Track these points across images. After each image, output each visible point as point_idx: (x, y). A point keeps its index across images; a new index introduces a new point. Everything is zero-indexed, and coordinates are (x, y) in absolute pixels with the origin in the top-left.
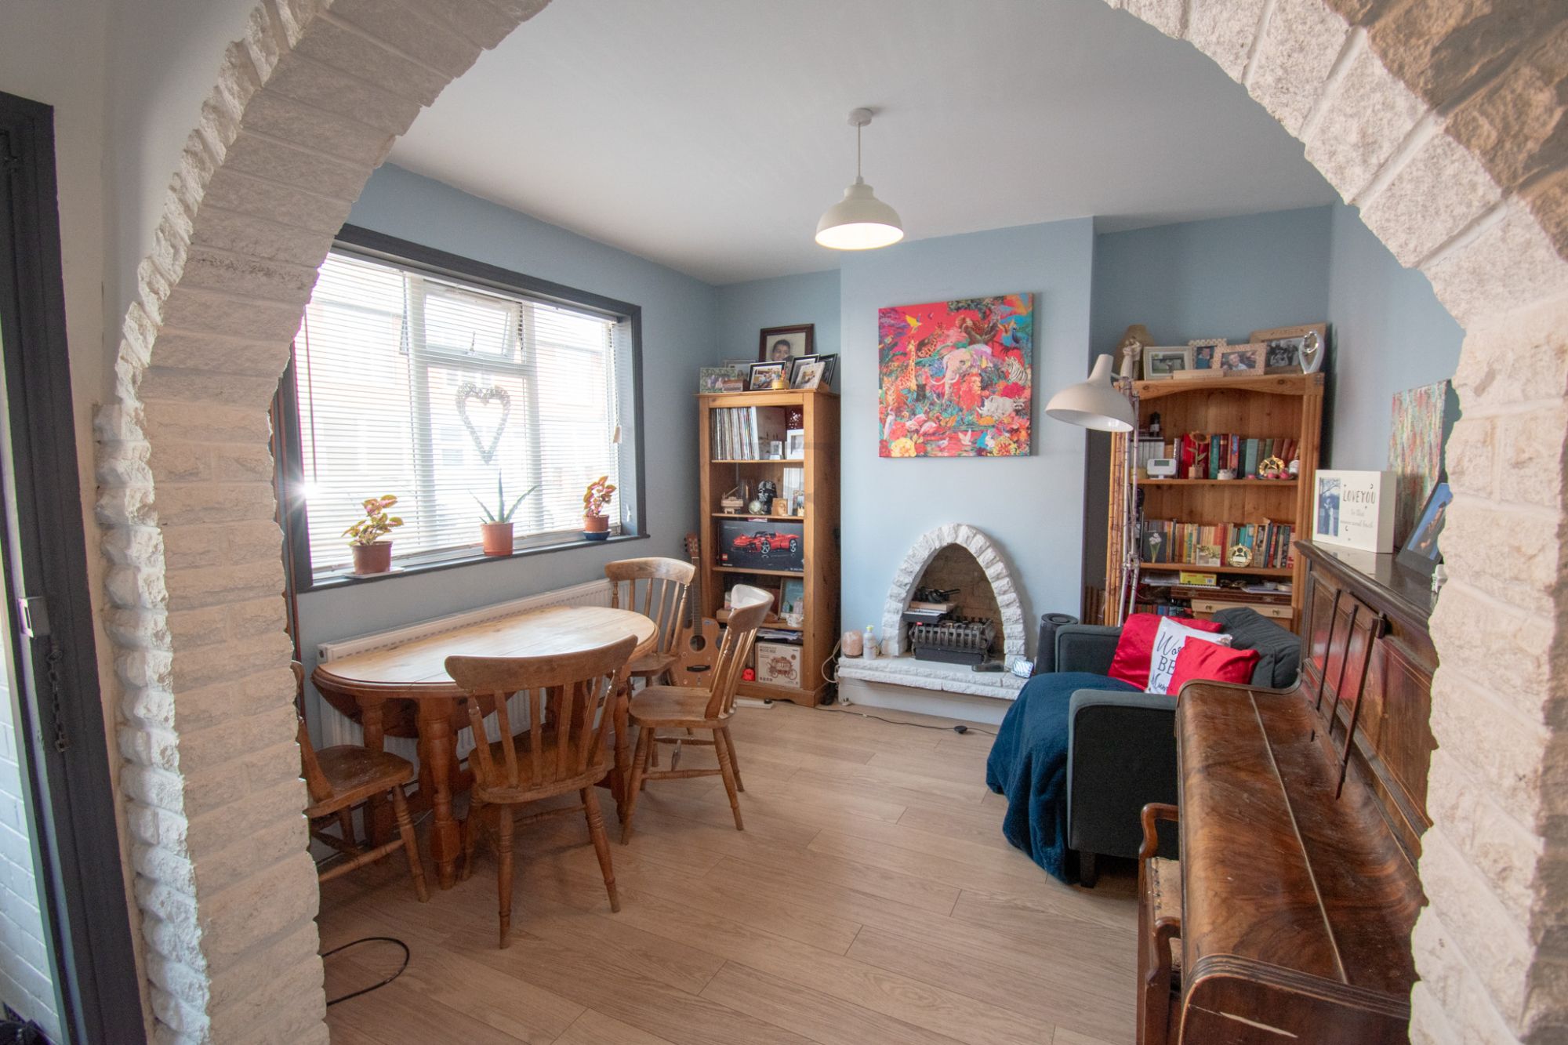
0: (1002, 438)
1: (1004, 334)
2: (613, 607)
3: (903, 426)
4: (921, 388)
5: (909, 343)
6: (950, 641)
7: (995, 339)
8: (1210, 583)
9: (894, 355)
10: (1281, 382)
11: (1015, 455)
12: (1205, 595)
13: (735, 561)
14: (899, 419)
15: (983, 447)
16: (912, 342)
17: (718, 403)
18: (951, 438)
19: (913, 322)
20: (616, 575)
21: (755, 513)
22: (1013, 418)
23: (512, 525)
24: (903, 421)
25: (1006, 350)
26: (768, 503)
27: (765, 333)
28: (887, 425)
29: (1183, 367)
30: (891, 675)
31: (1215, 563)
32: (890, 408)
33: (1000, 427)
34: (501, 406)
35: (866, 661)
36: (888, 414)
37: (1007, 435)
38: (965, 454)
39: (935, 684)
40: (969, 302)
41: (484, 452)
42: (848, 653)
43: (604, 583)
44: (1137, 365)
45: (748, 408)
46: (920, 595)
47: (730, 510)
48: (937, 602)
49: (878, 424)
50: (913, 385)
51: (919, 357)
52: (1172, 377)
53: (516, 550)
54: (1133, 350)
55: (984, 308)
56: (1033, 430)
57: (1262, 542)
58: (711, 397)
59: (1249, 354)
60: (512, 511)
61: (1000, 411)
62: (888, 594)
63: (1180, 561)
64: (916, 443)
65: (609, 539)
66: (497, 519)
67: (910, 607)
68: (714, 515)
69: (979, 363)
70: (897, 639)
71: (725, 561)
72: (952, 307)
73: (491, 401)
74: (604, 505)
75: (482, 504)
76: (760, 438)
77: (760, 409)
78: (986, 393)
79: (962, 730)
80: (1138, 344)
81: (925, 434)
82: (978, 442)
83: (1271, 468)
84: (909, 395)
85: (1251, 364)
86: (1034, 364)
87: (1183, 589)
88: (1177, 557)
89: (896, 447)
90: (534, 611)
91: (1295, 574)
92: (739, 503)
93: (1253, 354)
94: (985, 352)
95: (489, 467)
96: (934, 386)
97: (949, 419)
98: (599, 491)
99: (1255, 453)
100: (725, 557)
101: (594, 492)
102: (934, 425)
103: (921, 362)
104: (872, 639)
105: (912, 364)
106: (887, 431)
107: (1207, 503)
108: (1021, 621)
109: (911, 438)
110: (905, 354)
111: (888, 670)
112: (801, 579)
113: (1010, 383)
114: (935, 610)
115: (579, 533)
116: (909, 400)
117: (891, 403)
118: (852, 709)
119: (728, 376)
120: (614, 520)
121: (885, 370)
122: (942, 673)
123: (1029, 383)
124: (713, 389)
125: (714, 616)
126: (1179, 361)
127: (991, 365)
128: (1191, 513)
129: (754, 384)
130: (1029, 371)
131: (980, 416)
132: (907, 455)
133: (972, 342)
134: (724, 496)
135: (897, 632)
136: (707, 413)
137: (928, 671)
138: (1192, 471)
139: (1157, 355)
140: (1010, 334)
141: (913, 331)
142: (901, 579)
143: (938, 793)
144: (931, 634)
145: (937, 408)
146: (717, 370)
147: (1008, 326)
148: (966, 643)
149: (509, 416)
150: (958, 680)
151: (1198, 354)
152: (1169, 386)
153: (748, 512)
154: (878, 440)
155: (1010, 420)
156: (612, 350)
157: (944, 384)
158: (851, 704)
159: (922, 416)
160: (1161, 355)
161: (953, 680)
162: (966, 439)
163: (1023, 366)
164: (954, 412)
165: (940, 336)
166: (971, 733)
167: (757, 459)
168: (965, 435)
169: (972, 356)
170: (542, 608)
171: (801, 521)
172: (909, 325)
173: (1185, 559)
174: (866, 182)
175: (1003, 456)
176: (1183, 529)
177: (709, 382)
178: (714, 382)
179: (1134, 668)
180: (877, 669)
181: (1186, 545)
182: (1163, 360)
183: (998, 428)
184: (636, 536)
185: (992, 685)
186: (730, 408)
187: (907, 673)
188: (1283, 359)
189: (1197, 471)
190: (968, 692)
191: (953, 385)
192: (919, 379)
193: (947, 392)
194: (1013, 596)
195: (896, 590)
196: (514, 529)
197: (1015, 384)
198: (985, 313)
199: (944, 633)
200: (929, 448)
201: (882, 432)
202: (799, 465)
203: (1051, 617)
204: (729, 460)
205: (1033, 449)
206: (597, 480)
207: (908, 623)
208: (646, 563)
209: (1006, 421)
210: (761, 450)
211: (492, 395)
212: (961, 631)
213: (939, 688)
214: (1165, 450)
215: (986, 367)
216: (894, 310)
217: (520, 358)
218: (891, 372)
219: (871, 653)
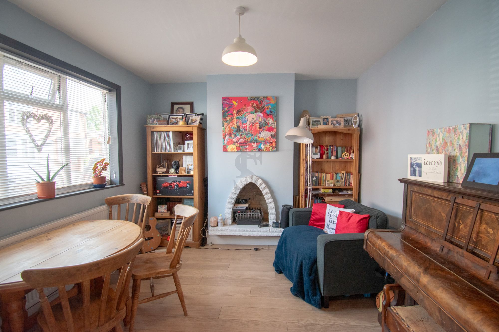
0: (267, 145)
1: (267, 110)
2: (109, 219)
3: (232, 140)
4: (238, 127)
5: (234, 110)
6: (250, 217)
7: (264, 111)
8: (330, 192)
9: (228, 115)
10: (349, 130)
11: (271, 151)
12: (329, 196)
13: (162, 192)
14: (230, 138)
15: (260, 148)
16: (235, 110)
17: (155, 129)
18: (249, 145)
19: (235, 103)
20: (110, 203)
21: (172, 173)
22: (270, 138)
23: (54, 183)
24: (232, 138)
25: (268, 115)
26: (177, 169)
27: (173, 104)
28: (226, 140)
29: (320, 124)
30: (230, 232)
31: (332, 185)
32: (227, 134)
33: (266, 141)
34: (48, 124)
35: (219, 228)
36: (226, 136)
37: (269, 144)
38: (254, 151)
39: (246, 234)
40: (255, 98)
41: (38, 146)
42: (212, 225)
43: (105, 207)
44: (308, 122)
45: (168, 132)
46: (238, 201)
47: (160, 172)
48: (244, 203)
49: (222, 140)
50: (235, 126)
51: (237, 116)
52: (318, 127)
53: (57, 195)
54: (307, 118)
55: (260, 100)
56: (277, 143)
57: (343, 178)
58: (152, 127)
59: (339, 121)
60: (54, 176)
61: (266, 136)
62: (227, 202)
63: (321, 185)
64: (236, 147)
65: (106, 187)
66: (46, 180)
67: (234, 206)
68: (153, 174)
69: (259, 119)
70: (230, 218)
71: (158, 193)
72: (249, 99)
73: (42, 121)
74: (103, 172)
75: (37, 173)
76: (174, 144)
77: (174, 132)
78: (261, 129)
79: (257, 249)
80: (308, 116)
81: (240, 143)
82: (259, 146)
83: (346, 156)
84: (234, 129)
85: (340, 124)
86: (277, 120)
87: (323, 194)
88: (320, 184)
89: (229, 148)
90: (68, 225)
91: (353, 188)
92: (165, 169)
93: (340, 121)
94: (261, 115)
95: (41, 154)
96: (243, 126)
97: (249, 138)
98: (100, 165)
99: (340, 151)
100: (158, 191)
101: (98, 165)
102: (243, 140)
103: (238, 117)
104: (221, 220)
105: (235, 118)
106: (226, 142)
107: (326, 167)
108: (275, 208)
109: (235, 145)
110: (232, 114)
111: (228, 230)
112: (193, 198)
113: (269, 126)
114: (244, 206)
115: (90, 185)
116: (234, 131)
117: (227, 132)
118: (213, 247)
119: (159, 119)
120: (108, 178)
121: (225, 120)
122: (249, 229)
123: (276, 127)
124: (153, 123)
125: (154, 215)
126: (319, 122)
127: (263, 120)
128: (322, 170)
129: (171, 123)
130: (275, 123)
131: (259, 137)
132: (233, 151)
133: (256, 112)
134: (158, 167)
135: (231, 216)
136: (150, 133)
137: (243, 229)
138: (324, 157)
139: (313, 120)
140: (269, 110)
141: (235, 106)
142: (232, 196)
143: (259, 278)
144: (243, 215)
145: (244, 134)
146: (154, 116)
147: (269, 107)
148: (256, 217)
149: (52, 129)
150: (255, 231)
151: (323, 120)
152: (318, 130)
153: (169, 173)
154: (223, 145)
155: (270, 139)
156: (106, 103)
157: (246, 126)
158: (213, 245)
159: (239, 137)
160: (314, 120)
161: (253, 231)
162: (255, 145)
163: (274, 121)
164: (250, 136)
165: (245, 109)
166: (260, 250)
167: (173, 152)
168: (254, 144)
169: (256, 116)
170: (73, 223)
171: (192, 176)
172: (233, 104)
173: (322, 184)
174: (242, 37)
175: (267, 151)
176: (321, 175)
177: (151, 121)
178: (153, 121)
179: (318, 222)
180: (224, 231)
181: (322, 180)
182: (315, 121)
183: (265, 142)
184: (118, 185)
185: (267, 232)
186: (160, 132)
187: (236, 231)
188: (346, 123)
189: (326, 157)
190: (258, 235)
191: (250, 126)
192: (237, 123)
193: (247, 129)
194: (272, 200)
195: (230, 200)
196: (56, 185)
197: (271, 127)
198: (260, 102)
199: (248, 215)
200: (241, 148)
201: (224, 143)
202: (191, 154)
203: (285, 206)
204: (160, 152)
205: (277, 149)
206: (100, 161)
207: (234, 212)
208: (126, 197)
209: (268, 140)
210: (174, 149)
211: (43, 118)
212: (254, 213)
213: (248, 235)
214: (316, 150)
215: (261, 121)
216: (228, 98)
217: (58, 101)
218: (227, 121)
219: (221, 225)
